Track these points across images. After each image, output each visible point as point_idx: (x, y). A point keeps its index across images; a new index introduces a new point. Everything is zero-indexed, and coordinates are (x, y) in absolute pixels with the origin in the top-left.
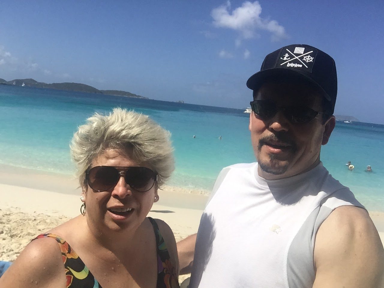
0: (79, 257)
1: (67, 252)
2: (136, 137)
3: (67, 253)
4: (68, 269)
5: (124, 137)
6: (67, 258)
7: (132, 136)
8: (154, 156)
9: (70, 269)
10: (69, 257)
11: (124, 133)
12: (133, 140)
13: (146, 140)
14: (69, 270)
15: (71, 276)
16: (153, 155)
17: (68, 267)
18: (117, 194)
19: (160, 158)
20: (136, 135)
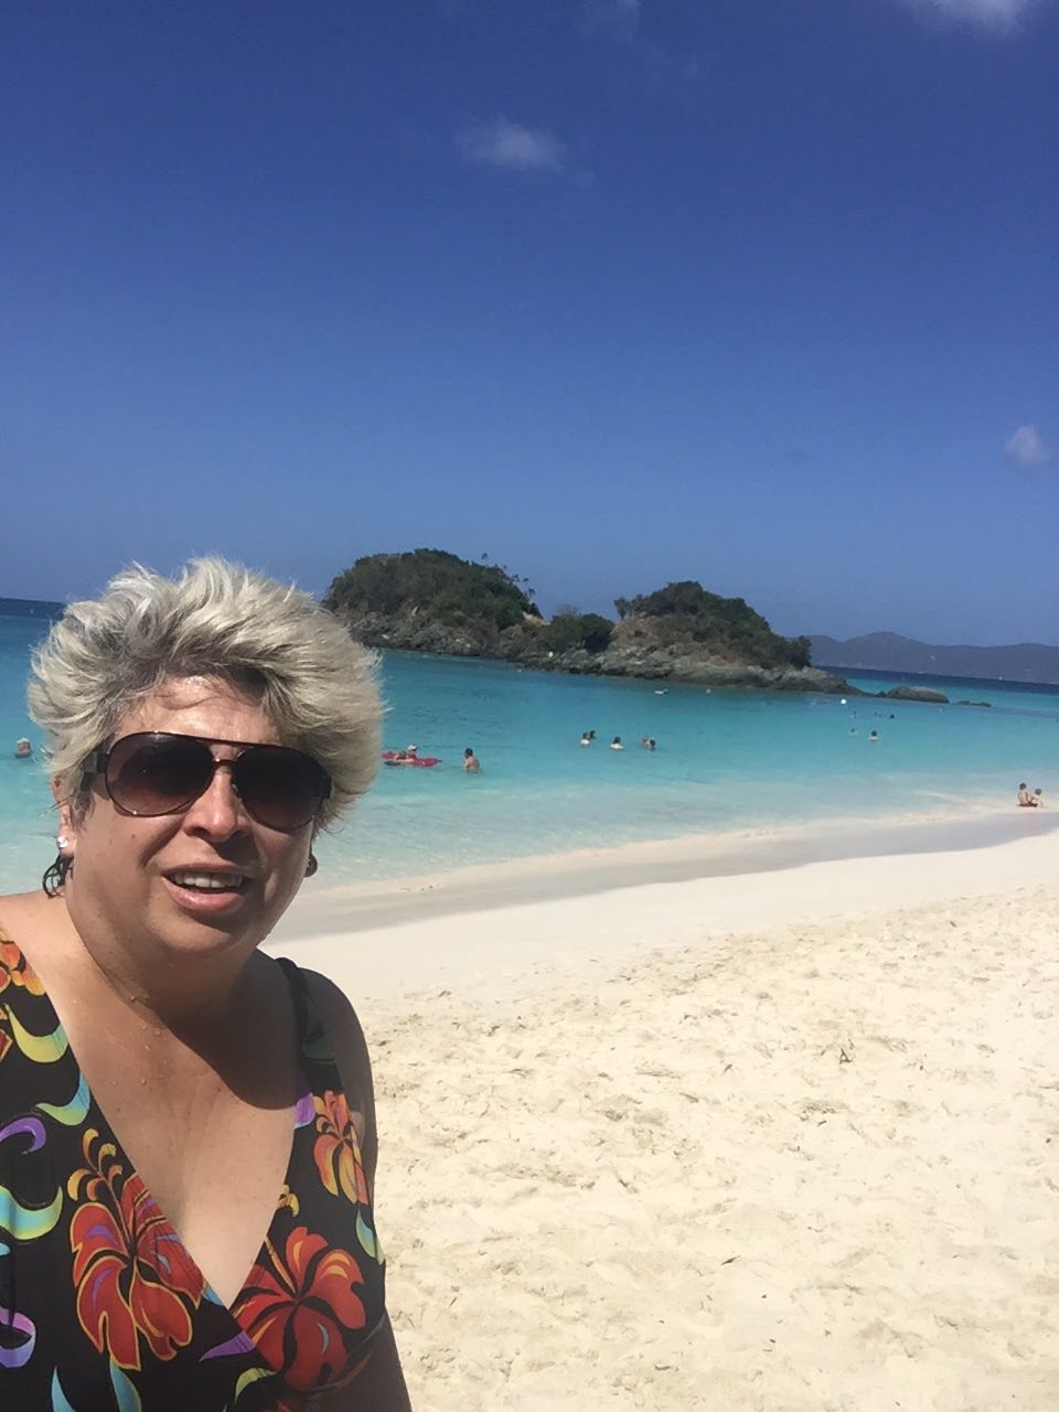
0: (46, 995)
1: (15, 966)
2: (276, 655)
3: (15, 969)
4: (6, 1013)
5: (240, 650)
6: (12, 983)
7: (266, 651)
8: (325, 723)
9: (11, 1015)
10: (19, 983)
11: (240, 638)
12: (267, 665)
13: (305, 669)
14: (8, 1016)
15: (7, 1037)
16: (325, 717)
17: (7, 1007)
18: (206, 828)
19: (339, 731)
20: (275, 650)
